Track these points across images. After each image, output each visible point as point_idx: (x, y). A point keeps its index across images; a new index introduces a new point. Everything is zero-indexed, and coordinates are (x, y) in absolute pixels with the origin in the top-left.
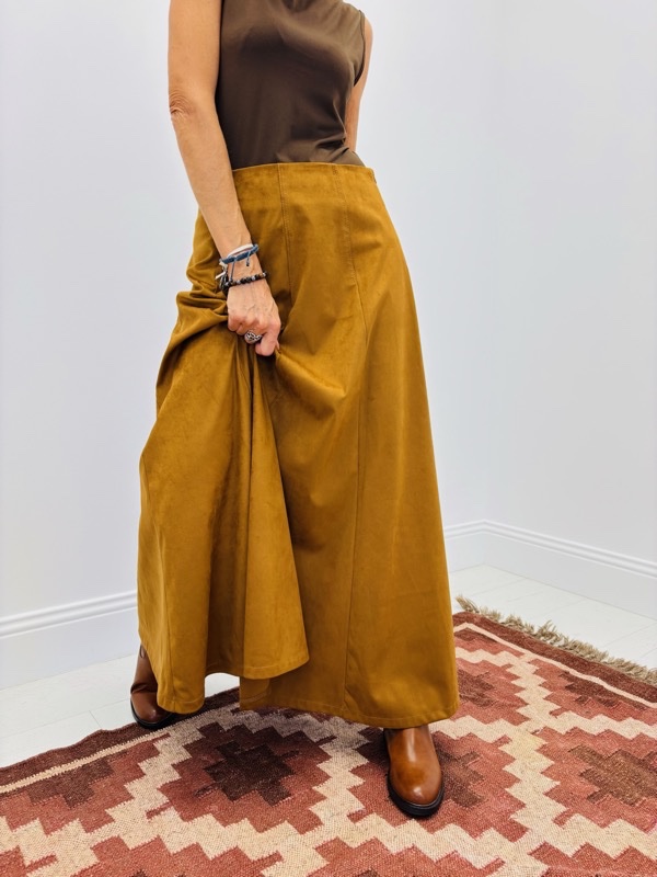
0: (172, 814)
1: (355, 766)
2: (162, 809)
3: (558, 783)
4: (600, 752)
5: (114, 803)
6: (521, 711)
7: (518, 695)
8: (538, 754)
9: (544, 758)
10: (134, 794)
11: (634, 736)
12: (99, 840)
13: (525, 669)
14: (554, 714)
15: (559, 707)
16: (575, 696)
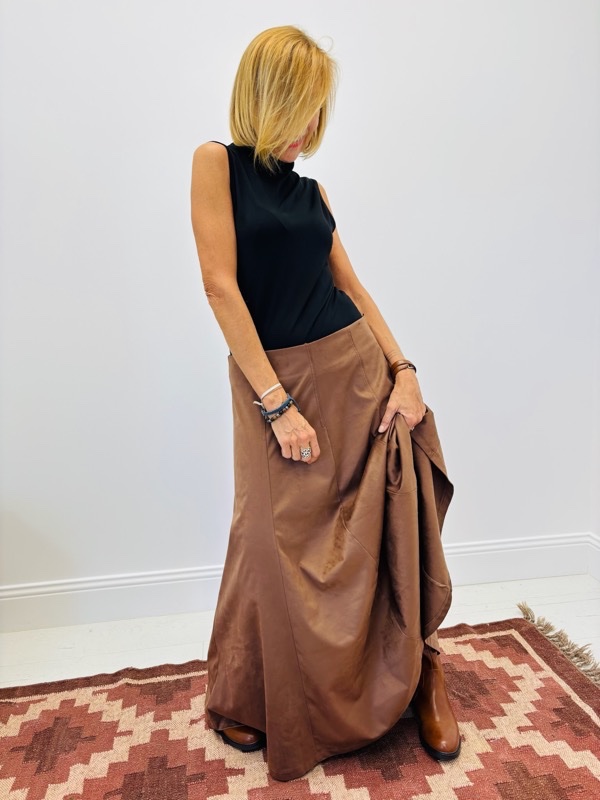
2: (200, 720)
3: (471, 784)
4: (531, 772)
5: (179, 709)
6: (494, 720)
7: (502, 705)
8: (476, 757)
9: (479, 762)
11: (575, 767)
12: (158, 728)
13: (532, 684)
14: (521, 729)
15: (531, 724)
16: (556, 718)
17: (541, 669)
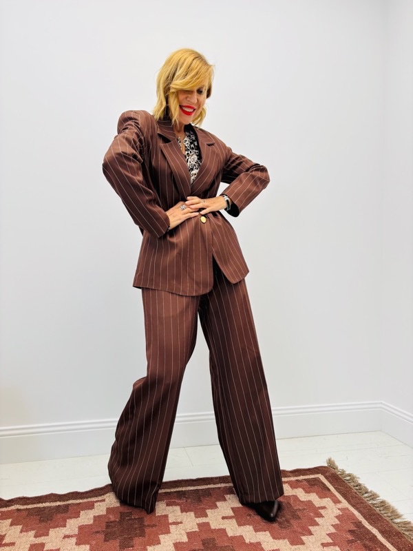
0: (74, 540)
1: (178, 541)
2: (72, 536)
5: (57, 527)
6: (304, 538)
7: (310, 527)
10: (68, 525)
12: (37, 542)
13: (333, 512)
14: (324, 545)
15: (332, 541)
16: (350, 537)
17: (339, 502)
